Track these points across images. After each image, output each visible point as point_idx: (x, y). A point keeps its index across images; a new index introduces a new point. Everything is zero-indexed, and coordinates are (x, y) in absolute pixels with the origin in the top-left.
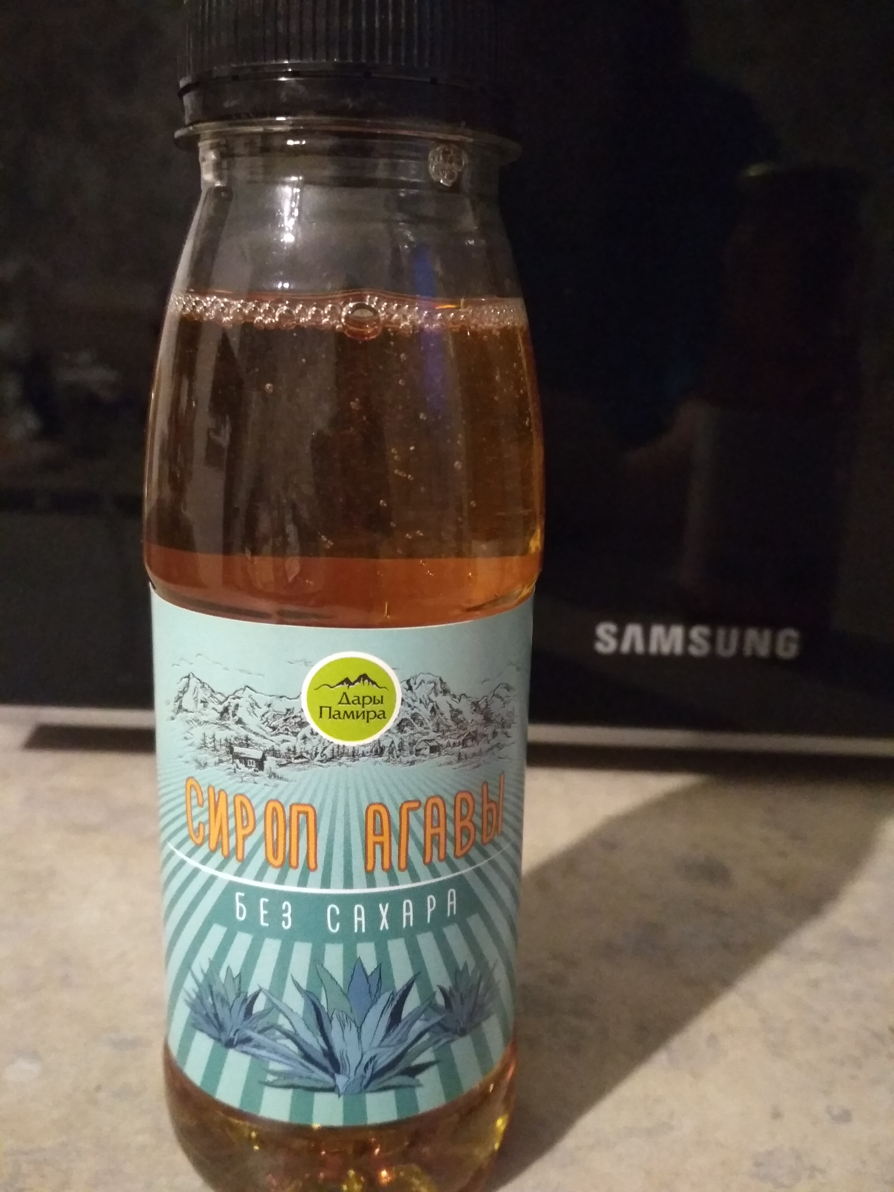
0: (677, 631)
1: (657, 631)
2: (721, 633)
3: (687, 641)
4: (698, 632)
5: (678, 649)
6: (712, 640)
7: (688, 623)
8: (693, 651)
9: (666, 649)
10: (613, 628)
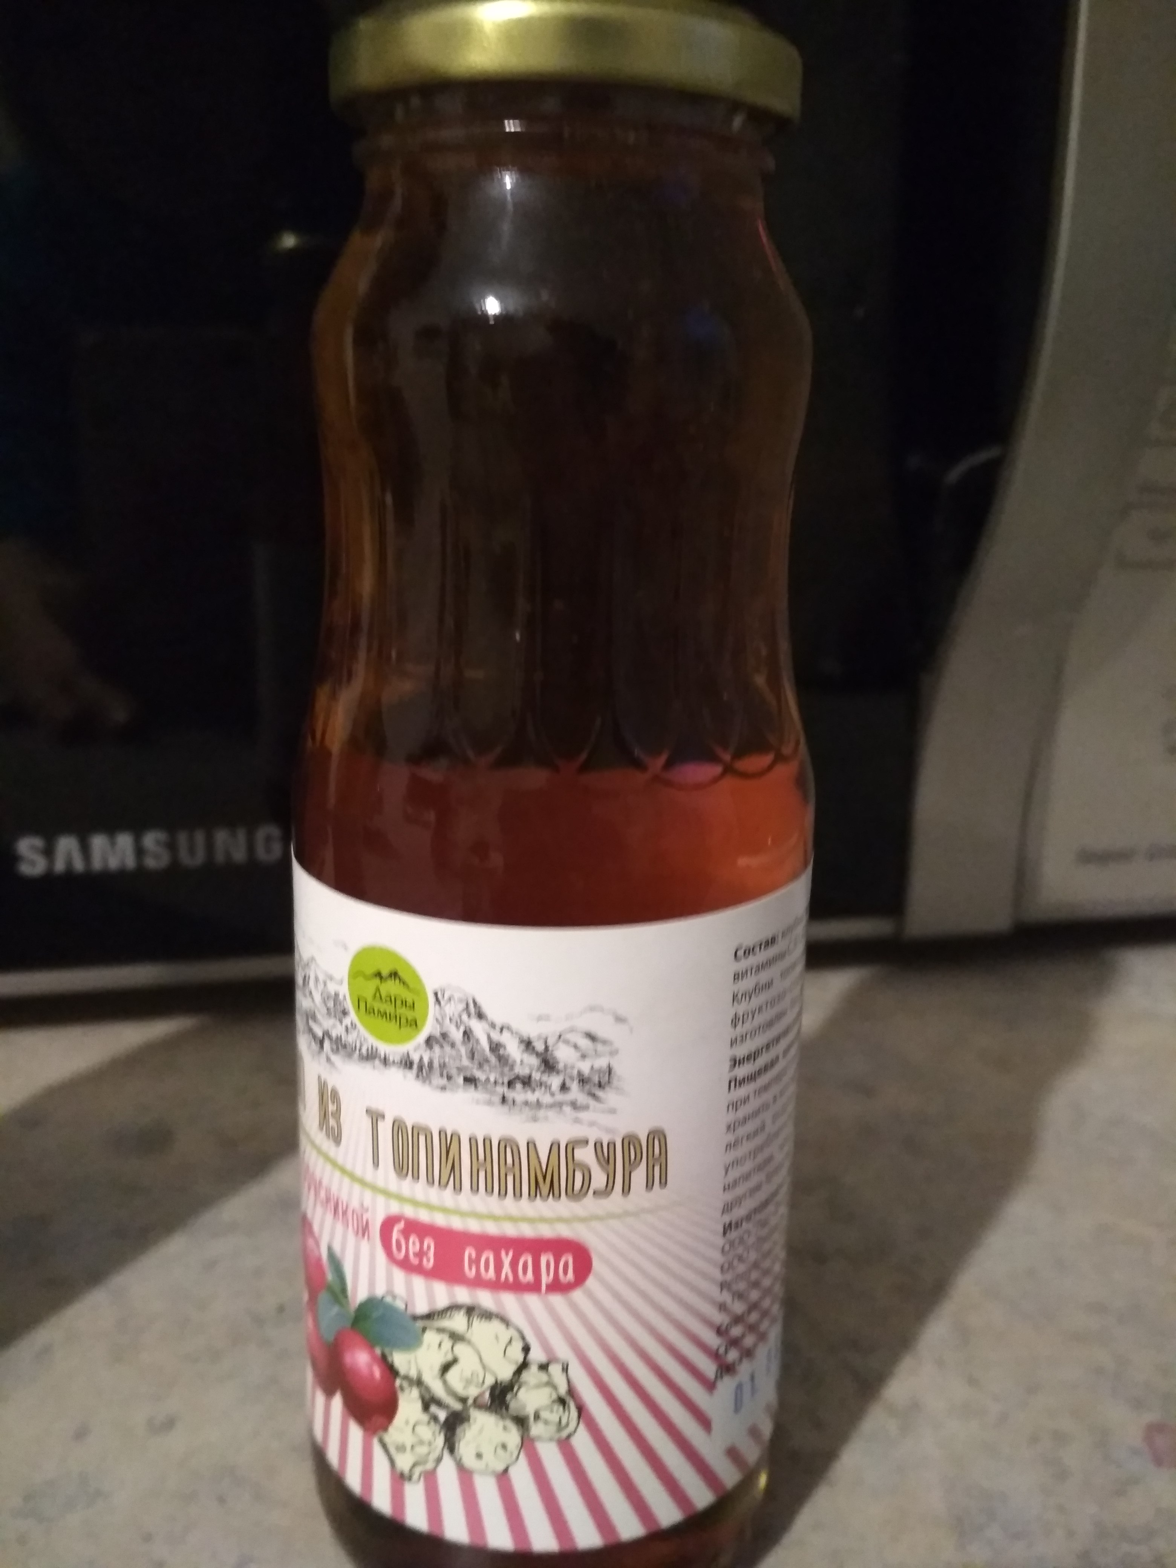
0: (125, 841)
1: (98, 842)
2: (182, 838)
3: (140, 852)
4: (151, 839)
5: (130, 862)
6: (172, 846)
7: (138, 829)
8: (151, 863)
9: (114, 863)
10: (38, 842)
